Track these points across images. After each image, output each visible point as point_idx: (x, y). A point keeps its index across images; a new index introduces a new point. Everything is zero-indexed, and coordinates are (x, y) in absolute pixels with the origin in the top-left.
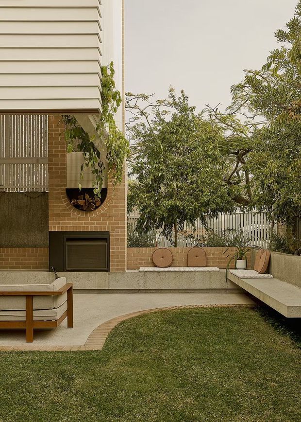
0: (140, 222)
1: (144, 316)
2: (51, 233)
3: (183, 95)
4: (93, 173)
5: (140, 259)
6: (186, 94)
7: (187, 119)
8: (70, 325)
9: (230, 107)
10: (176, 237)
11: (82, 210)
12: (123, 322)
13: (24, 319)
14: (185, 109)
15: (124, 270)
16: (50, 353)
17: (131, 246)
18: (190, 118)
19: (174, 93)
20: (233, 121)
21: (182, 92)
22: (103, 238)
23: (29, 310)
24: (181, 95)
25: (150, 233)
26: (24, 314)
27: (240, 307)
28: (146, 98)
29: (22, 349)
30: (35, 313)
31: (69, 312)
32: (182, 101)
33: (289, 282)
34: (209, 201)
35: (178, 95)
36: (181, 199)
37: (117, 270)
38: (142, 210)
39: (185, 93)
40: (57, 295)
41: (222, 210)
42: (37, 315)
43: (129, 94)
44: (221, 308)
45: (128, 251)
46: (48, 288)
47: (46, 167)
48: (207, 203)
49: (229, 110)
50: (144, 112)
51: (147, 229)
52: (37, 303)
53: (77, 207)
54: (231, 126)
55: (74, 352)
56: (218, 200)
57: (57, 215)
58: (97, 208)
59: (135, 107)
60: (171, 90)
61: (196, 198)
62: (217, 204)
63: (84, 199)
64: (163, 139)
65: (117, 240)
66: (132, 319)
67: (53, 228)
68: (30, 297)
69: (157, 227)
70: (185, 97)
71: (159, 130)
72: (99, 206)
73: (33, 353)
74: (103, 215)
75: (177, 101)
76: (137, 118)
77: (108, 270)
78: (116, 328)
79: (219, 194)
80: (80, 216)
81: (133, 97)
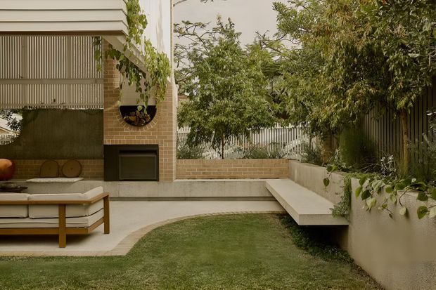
0: (190, 136)
1: (181, 222)
2: (106, 146)
3: (230, 23)
4: (137, 91)
5: (188, 170)
6: (233, 22)
7: (233, 43)
8: (107, 231)
9: (276, 34)
10: (223, 149)
11: (134, 125)
12: (159, 228)
13: (57, 226)
14: (231, 34)
15: (172, 179)
16: (76, 258)
17: (179, 157)
18: (236, 43)
19: (221, 21)
20: (279, 47)
21: (229, 19)
22: (153, 150)
23: (62, 218)
24: (228, 22)
25: (200, 146)
26: (57, 221)
27: (273, 213)
28: (204, 26)
29: (51, 255)
30: (68, 221)
31: (106, 219)
32: (228, 28)
33: (314, 191)
34: (251, 117)
35: (225, 22)
36: (227, 116)
37: (166, 179)
38: (192, 126)
39: (232, 20)
40: (89, 204)
41: (264, 125)
42: (70, 222)
43: (188, 23)
44: (254, 214)
45: (178, 162)
46: (80, 197)
47: (102, 86)
48: (249, 119)
49: (276, 37)
50: (202, 38)
51: (197, 143)
52: (70, 212)
53: (129, 122)
54: (278, 51)
55: (98, 257)
56: (259, 117)
57: (111, 130)
58: (147, 123)
59: (194, 34)
60: (219, 18)
61: (241, 115)
62: (258, 120)
63: (135, 115)
64: (211, 62)
65: (165, 152)
66: (169, 225)
67: (107, 141)
68: (62, 206)
69: (207, 141)
70: (232, 25)
71: (208, 54)
72: (149, 122)
73: (60, 258)
74: (153, 130)
75: (225, 28)
76: (195, 44)
77: (157, 180)
78: (149, 234)
79: (260, 111)
80: (132, 131)
81: (191, 25)
